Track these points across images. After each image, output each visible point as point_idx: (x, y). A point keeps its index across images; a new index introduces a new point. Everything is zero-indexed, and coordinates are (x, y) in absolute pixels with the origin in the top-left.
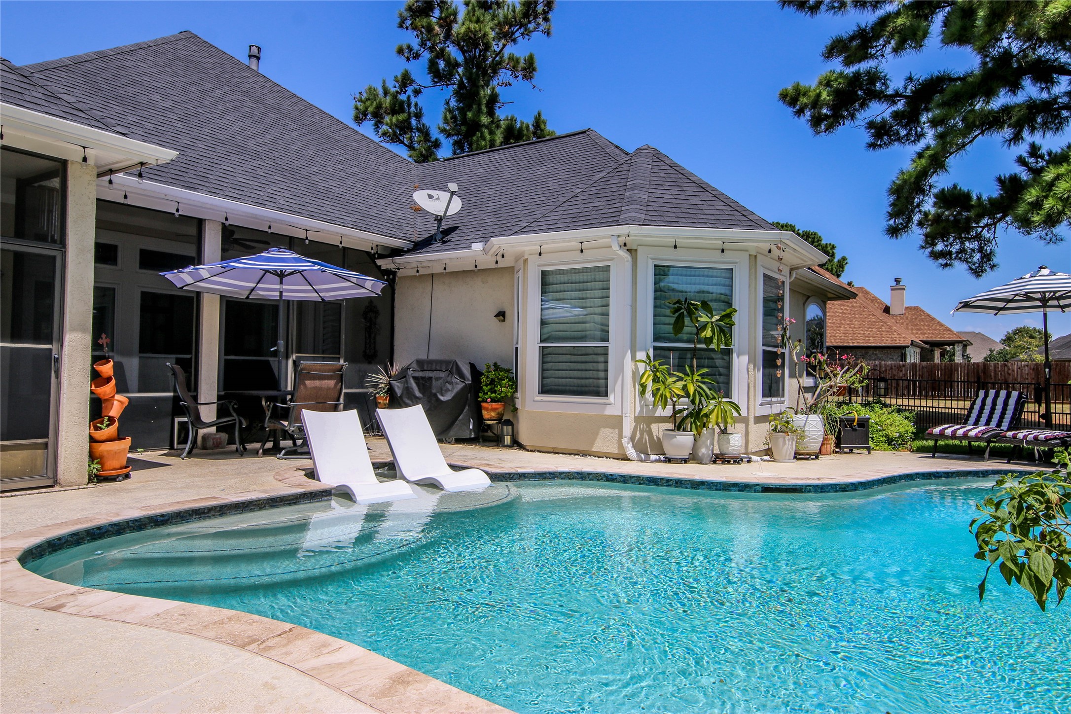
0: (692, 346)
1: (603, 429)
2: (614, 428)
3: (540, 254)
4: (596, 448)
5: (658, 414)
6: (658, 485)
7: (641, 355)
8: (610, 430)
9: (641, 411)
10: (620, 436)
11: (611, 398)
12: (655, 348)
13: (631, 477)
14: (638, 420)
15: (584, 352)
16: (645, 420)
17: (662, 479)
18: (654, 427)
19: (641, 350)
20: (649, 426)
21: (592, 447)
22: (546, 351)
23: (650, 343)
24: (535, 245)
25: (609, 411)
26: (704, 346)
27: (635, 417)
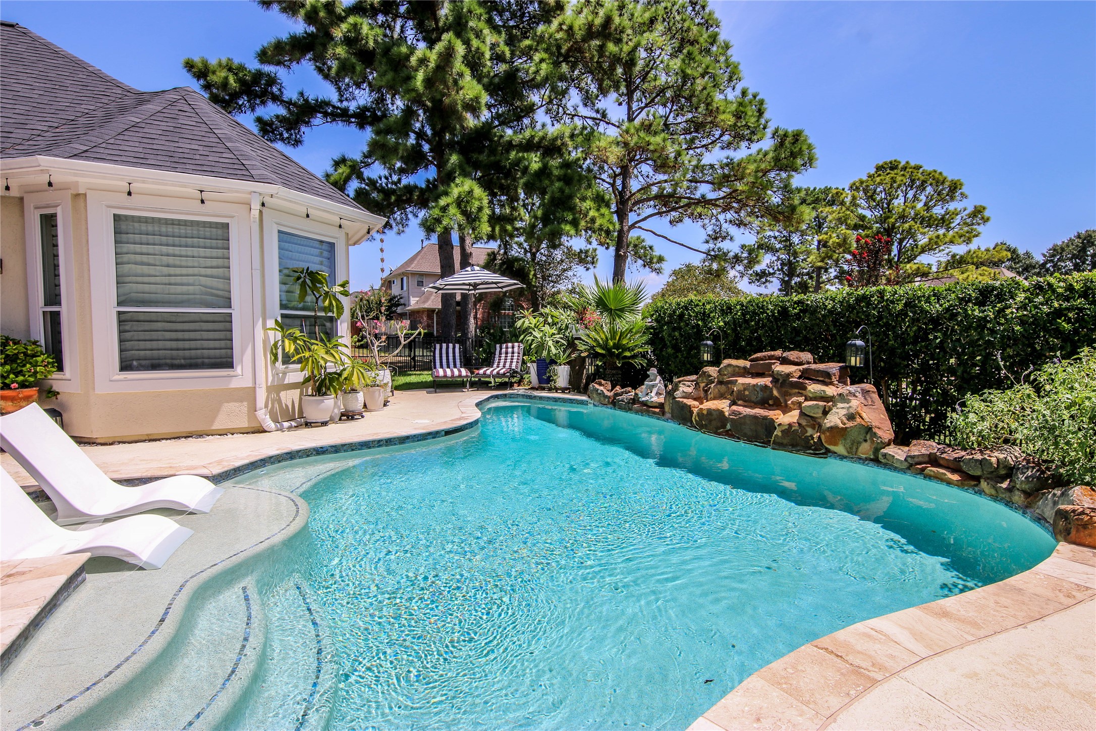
0: (313, 314)
1: (226, 404)
2: (242, 402)
3: (129, 194)
4: (217, 426)
5: (286, 382)
6: (370, 448)
7: (271, 323)
8: (237, 404)
9: (273, 380)
10: (253, 409)
11: (238, 369)
12: (283, 316)
13: (343, 445)
14: (269, 389)
15: (186, 319)
16: (277, 388)
17: (373, 441)
18: (283, 394)
19: (270, 318)
20: (278, 395)
21: (212, 425)
22: (123, 317)
23: (278, 312)
24: (122, 180)
25: (235, 384)
26: (323, 314)
27: (267, 387)
